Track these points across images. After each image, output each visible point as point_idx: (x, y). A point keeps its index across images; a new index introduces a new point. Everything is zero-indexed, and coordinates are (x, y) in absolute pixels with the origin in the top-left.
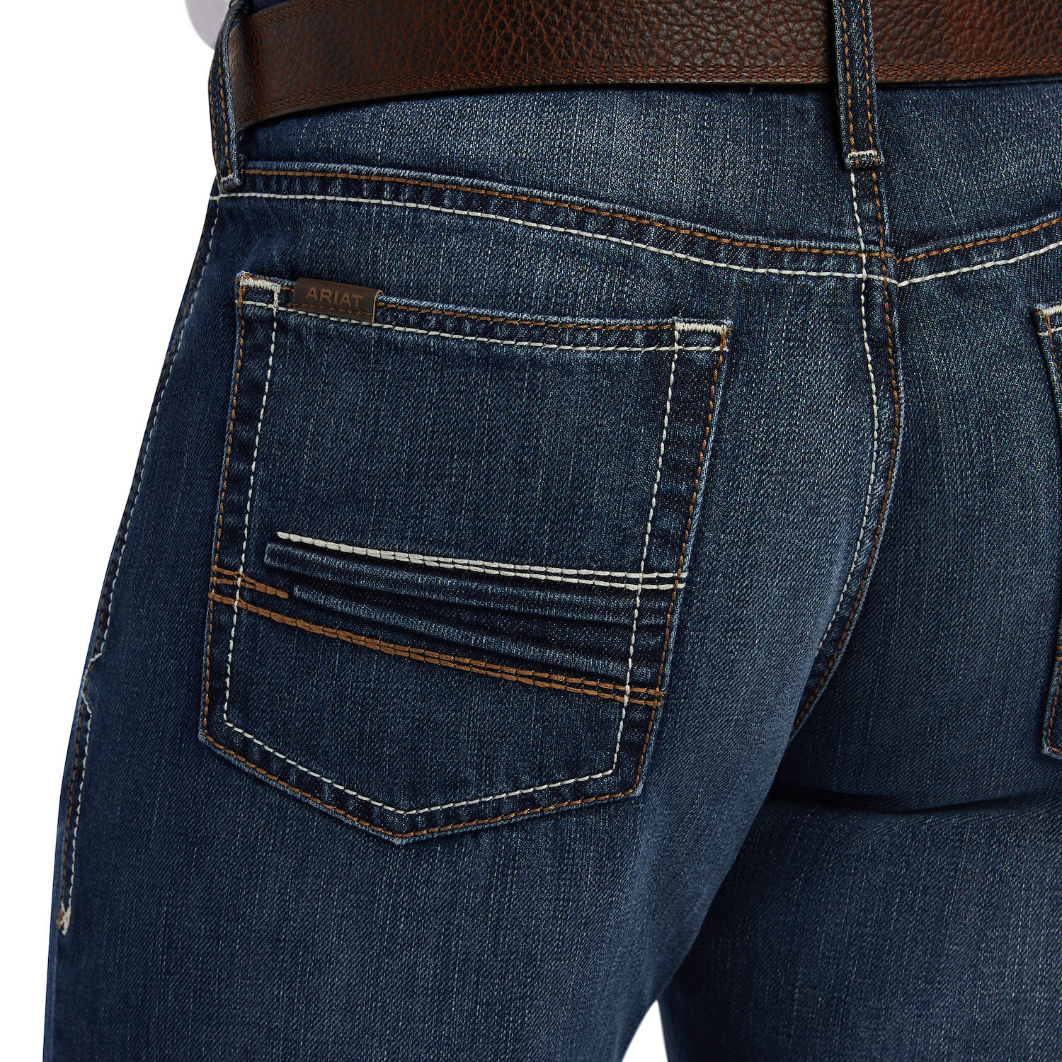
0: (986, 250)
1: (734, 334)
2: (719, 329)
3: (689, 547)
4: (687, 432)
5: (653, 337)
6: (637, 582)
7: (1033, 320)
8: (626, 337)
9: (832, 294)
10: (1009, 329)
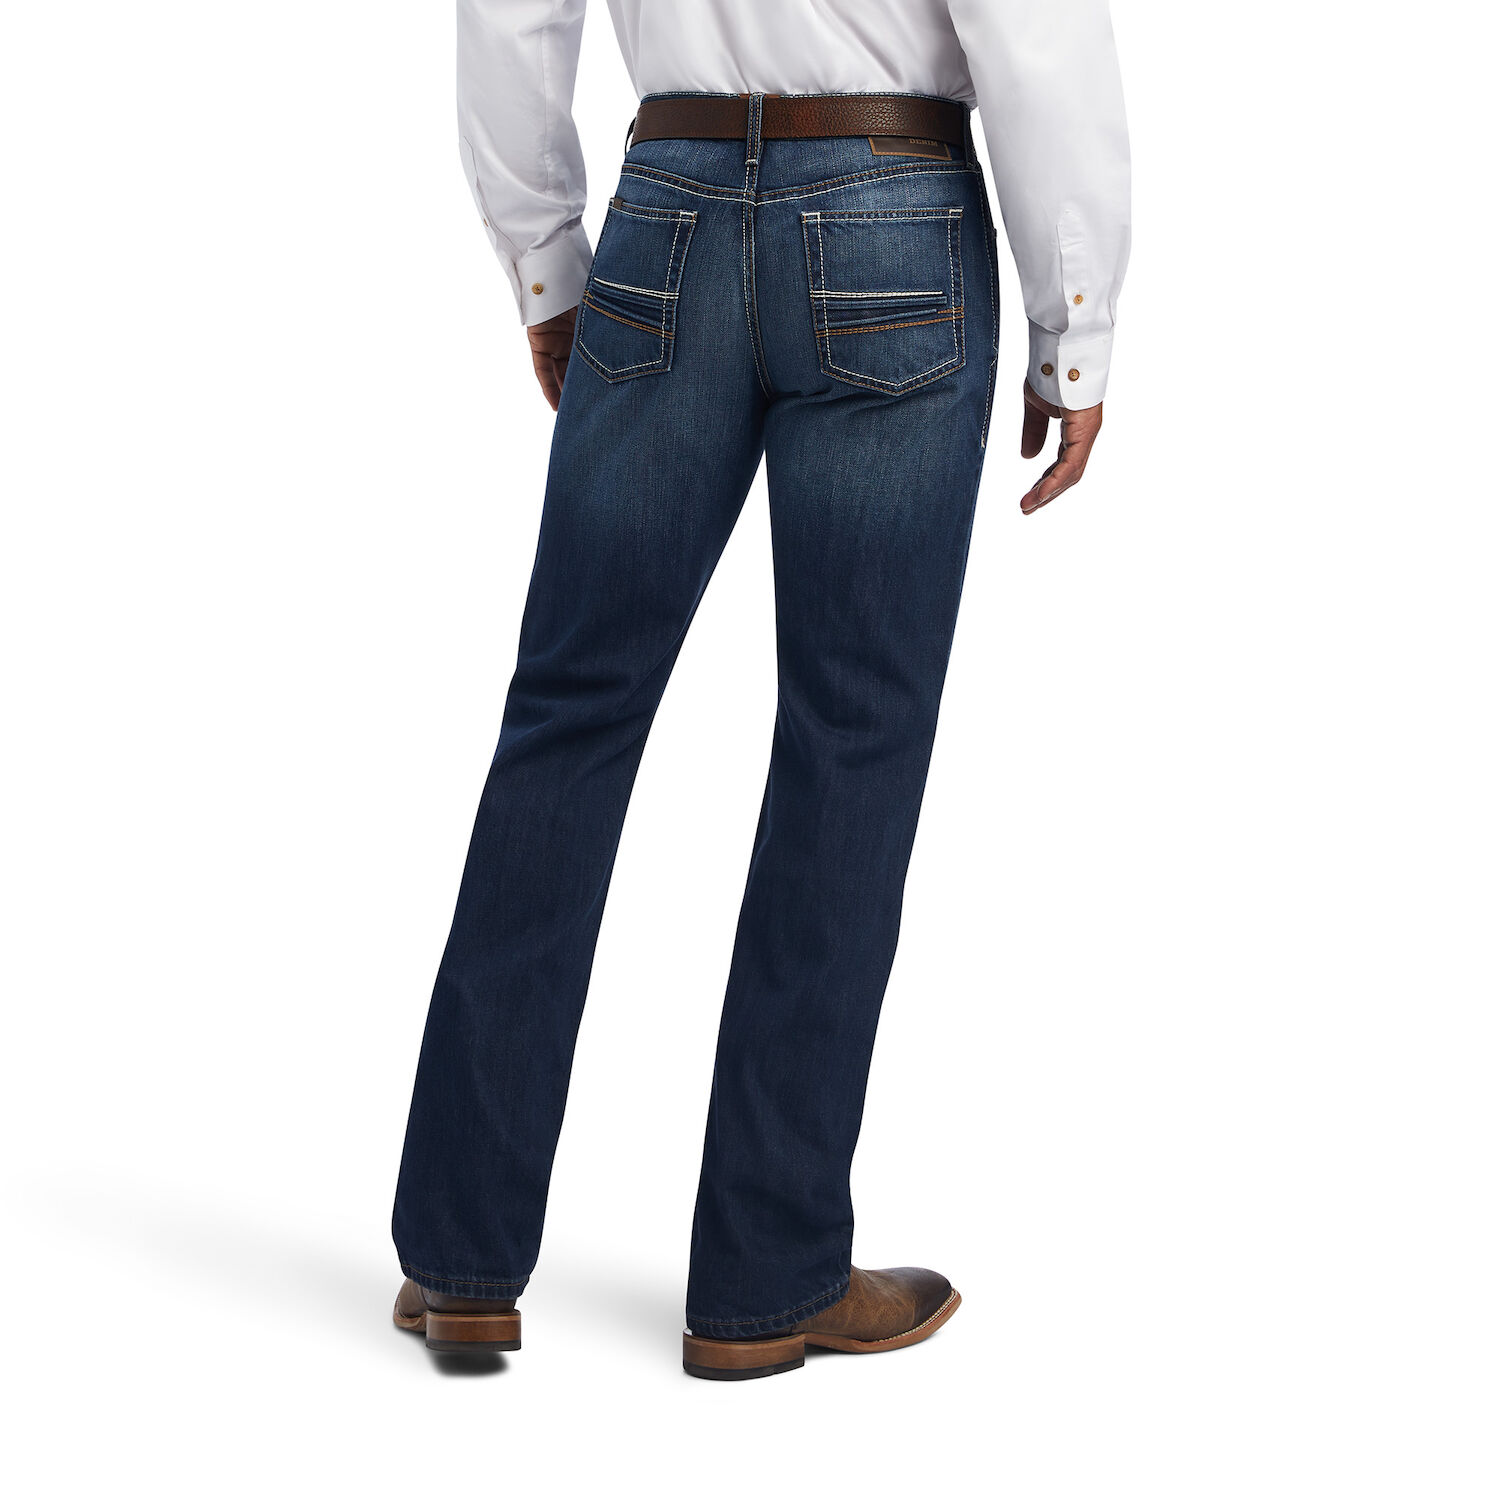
0: (791, 194)
1: (698, 218)
2: (692, 215)
3: (678, 285)
4: (680, 247)
5: (673, 216)
6: (665, 295)
7: (800, 218)
8: (666, 216)
9: (734, 206)
10: (792, 219)
